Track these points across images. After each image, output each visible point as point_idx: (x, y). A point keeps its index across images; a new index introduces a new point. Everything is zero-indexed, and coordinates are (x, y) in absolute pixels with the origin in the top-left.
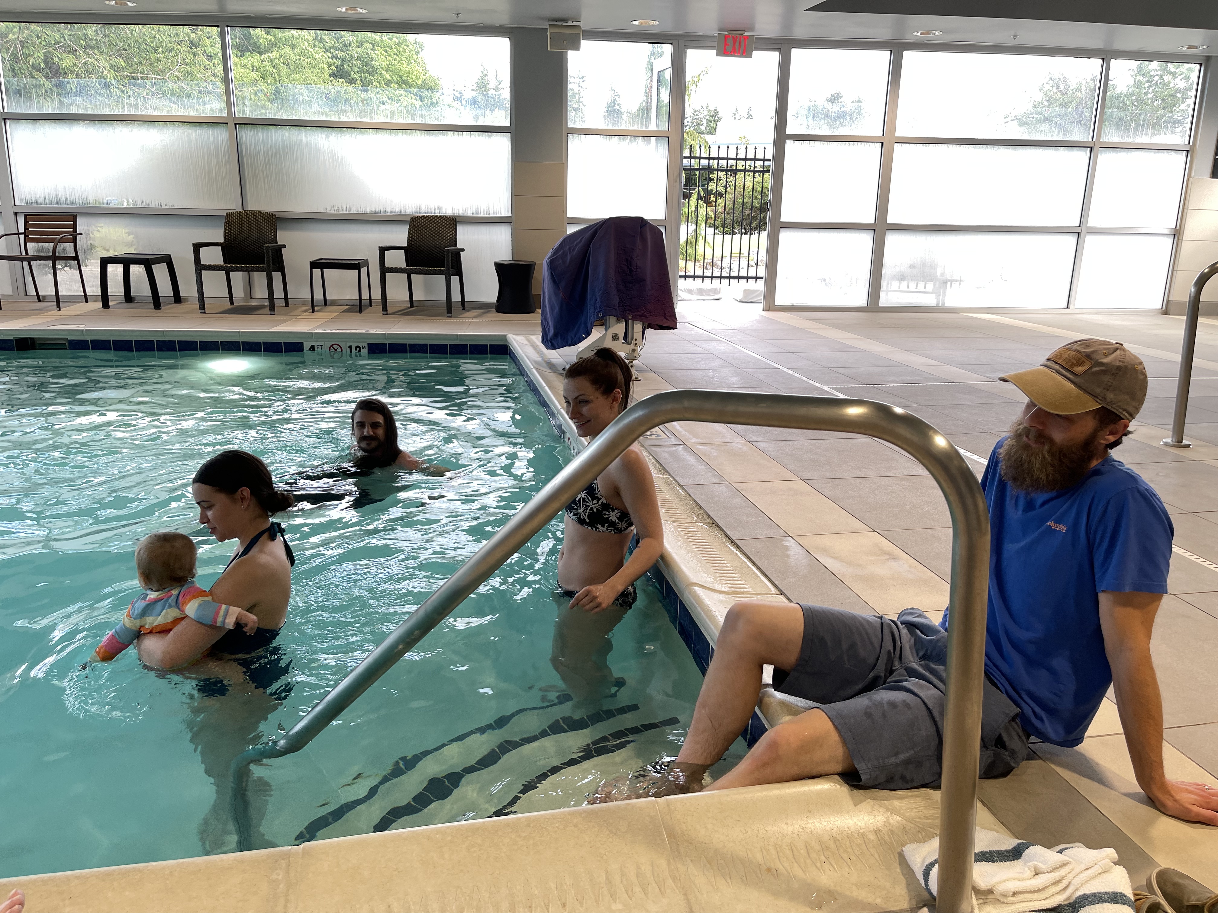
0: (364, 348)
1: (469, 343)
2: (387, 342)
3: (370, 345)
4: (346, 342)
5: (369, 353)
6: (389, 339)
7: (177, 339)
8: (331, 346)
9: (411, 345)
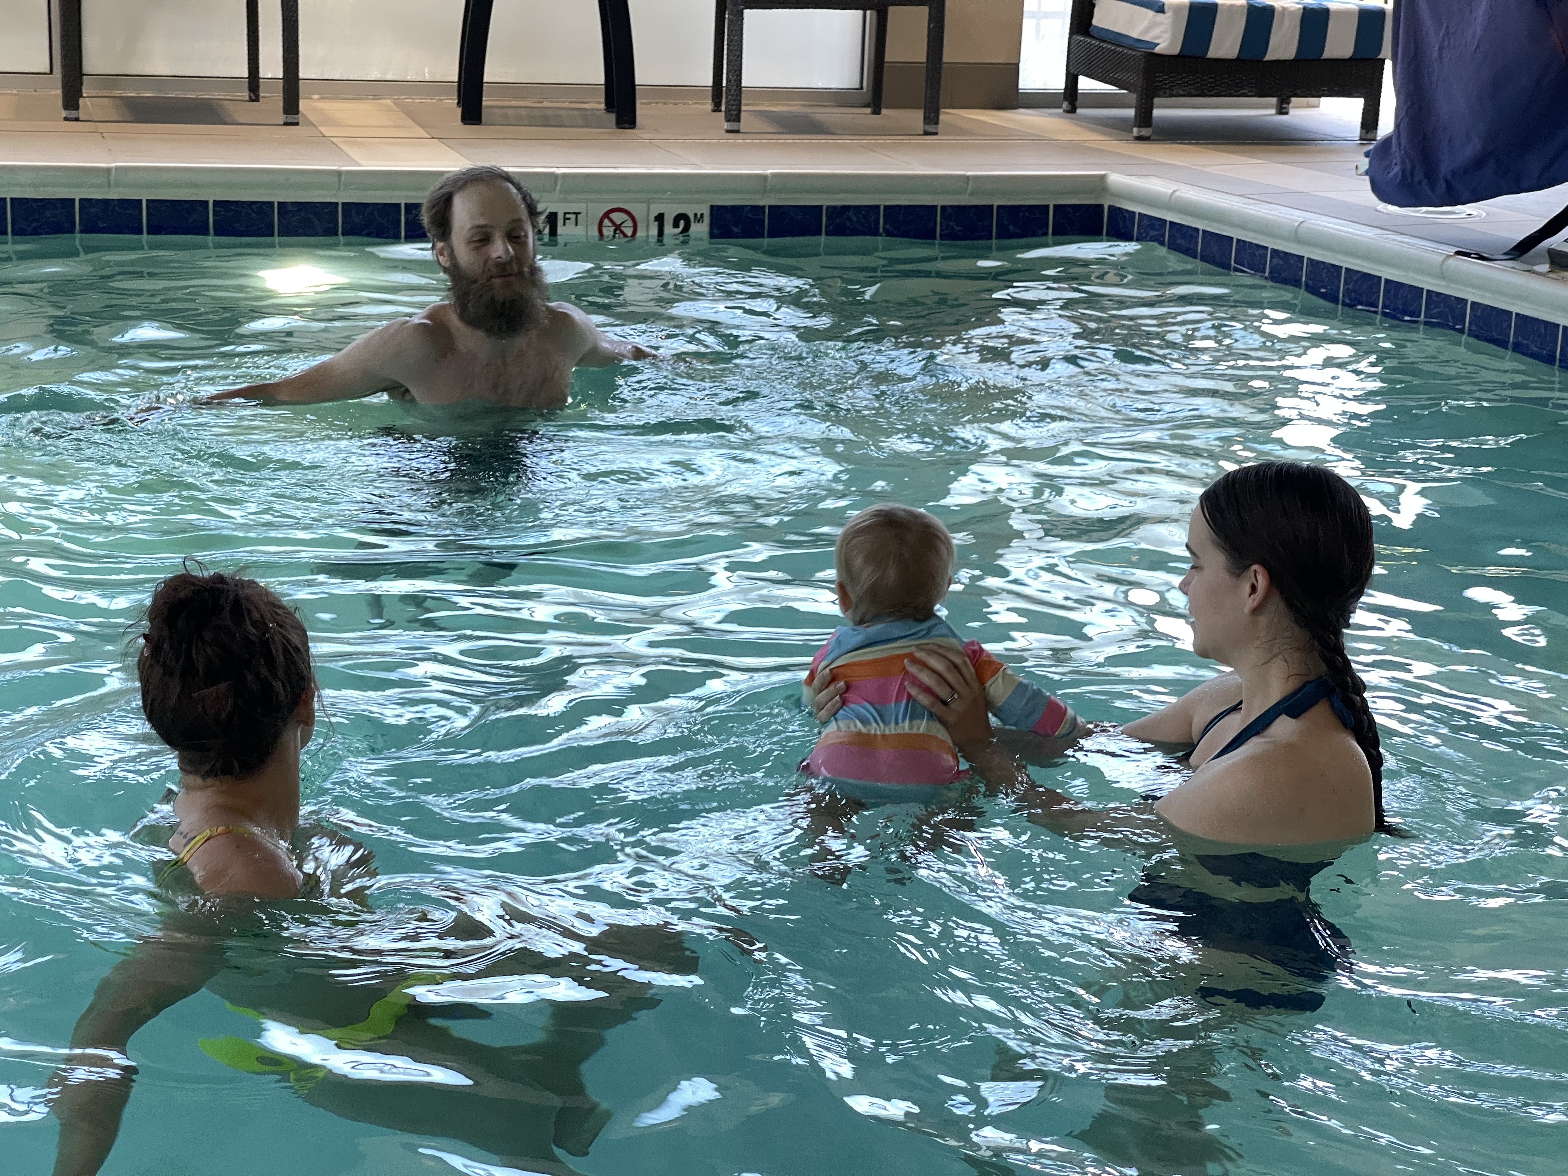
0: (699, 218)
1: (997, 202)
2: (767, 201)
3: (716, 211)
4: (648, 202)
5: (712, 235)
6: (773, 190)
7: (144, 196)
8: (607, 215)
9: (832, 209)
